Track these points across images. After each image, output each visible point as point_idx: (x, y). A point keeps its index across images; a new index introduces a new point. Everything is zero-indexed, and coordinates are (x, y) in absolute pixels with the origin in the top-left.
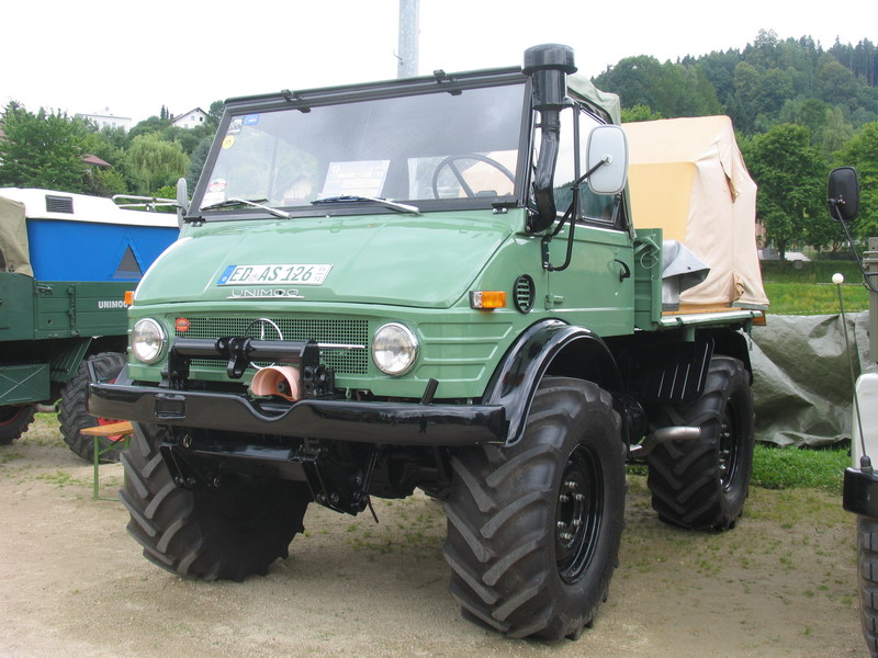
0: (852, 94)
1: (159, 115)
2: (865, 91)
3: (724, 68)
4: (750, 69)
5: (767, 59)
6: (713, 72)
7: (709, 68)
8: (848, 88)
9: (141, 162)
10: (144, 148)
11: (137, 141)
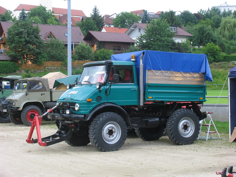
9: (225, 29)
10: (226, 23)
11: (223, 20)
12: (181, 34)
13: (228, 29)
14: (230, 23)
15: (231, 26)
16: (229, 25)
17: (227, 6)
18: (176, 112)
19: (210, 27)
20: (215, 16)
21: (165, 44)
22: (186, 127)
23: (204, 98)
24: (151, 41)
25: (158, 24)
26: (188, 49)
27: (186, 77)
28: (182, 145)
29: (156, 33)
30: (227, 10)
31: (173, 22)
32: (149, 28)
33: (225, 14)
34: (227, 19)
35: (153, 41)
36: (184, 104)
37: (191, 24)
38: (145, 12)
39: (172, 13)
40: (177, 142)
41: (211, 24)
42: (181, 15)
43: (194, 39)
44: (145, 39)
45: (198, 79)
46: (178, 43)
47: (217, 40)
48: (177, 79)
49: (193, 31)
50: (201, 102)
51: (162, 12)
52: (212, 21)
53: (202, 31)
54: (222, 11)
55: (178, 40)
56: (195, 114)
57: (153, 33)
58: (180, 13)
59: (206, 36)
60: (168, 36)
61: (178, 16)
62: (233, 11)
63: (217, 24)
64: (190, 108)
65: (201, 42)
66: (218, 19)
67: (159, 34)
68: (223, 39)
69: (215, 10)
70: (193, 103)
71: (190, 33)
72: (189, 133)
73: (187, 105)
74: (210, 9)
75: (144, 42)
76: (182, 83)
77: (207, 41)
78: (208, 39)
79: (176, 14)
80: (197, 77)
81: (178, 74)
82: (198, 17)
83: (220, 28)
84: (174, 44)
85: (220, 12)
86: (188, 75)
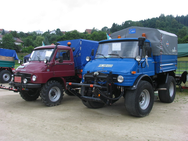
0: (178, 26)
1: (48, 31)
2: (180, 25)
3: (154, 21)
4: (159, 21)
5: (162, 19)
6: (152, 22)
7: (151, 21)
8: (177, 25)
9: (38, 40)
10: (38, 38)
11: (37, 37)
12: (19, 41)
13: (39, 41)
14: (40, 38)
15: (40, 40)
16: (40, 39)
17: (40, 31)
18: (2, 71)
19: (32, 39)
20: (34, 35)
21: (11, 45)
22: (6, 77)
23: (14, 66)
24: (5, 43)
25: (8, 36)
26: (21, 48)
27: (7, 58)
28: (4, 83)
29: (7, 40)
30: (39, 33)
31: (15, 36)
32: (4, 37)
33: (39, 35)
34: (39, 37)
35: (6, 43)
36: (6, 68)
37: (24, 37)
38: (3, 30)
39: (15, 32)
40: (2, 82)
41: (32, 38)
42: (20, 33)
43: (25, 44)
44: (2, 42)
45: (12, 59)
46: (17, 45)
47: (34, 45)
48: (3, 59)
49: (24, 40)
50: (13, 68)
51: (12, 31)
52: (33, 37)
53: (28, 41)
54: (37, 33)
55: (17, 44)
56: (10, 72)
57: (6, 40)
58: (19, 32)
59: (30, 43)
60: (13, 42)
61: (19, 33)
62: (42, 34)
63: (35, 38)
64: (8, 70)
65: (28, 45)
66: (35, 36)
67: (8, 40)
68: (37, 45)
69: (35, 33)
70: (9, 68)
71: (23, 41)
72: (8, 79)
73: (7, 69)
74: (33, 32)
75: (2, 43)
76: (5, 60)
77: (30, 45)
78: (31, 44)
79: (18, 33)
80: (11, 59)
81: (3, 57)
82: (27, 34)
83: (36, 40)
84: (15, 45)
85: (36, 34)
86: (7, 57)
